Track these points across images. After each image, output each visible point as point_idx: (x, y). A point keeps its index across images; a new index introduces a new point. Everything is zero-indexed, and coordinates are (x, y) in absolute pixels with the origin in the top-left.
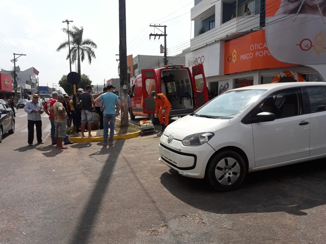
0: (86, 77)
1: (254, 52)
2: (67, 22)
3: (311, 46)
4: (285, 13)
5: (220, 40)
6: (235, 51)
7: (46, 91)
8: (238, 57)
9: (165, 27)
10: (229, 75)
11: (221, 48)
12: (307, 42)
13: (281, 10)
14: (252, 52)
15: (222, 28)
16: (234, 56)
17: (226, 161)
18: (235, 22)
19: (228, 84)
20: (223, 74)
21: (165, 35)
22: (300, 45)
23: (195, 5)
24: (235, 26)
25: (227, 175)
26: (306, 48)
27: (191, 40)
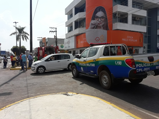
0: (24, 47)
1: (84, 41)
2: (16, 23)
3: (99, 40)
4: (91, 28)
5: (74, 35)
6: (79, 40)
7: (4, 53)
8: (80, 42)
9: (56, 28)
10: (78, 48)
11: (75, 39)
12: (98, 38)
13: (90, 27)
14: (84, 40)
15: (75, 31)
16: (79, 42)
17: (41, 68)
18: (78, 29)
19: (78, 52)
20: (76, 48)
21: (56, 32)
22: (96, 39)
23: (68, 20)
24: (78, 31)
25: (41, 71)
26: (97, 40)
27: (66, 34)
